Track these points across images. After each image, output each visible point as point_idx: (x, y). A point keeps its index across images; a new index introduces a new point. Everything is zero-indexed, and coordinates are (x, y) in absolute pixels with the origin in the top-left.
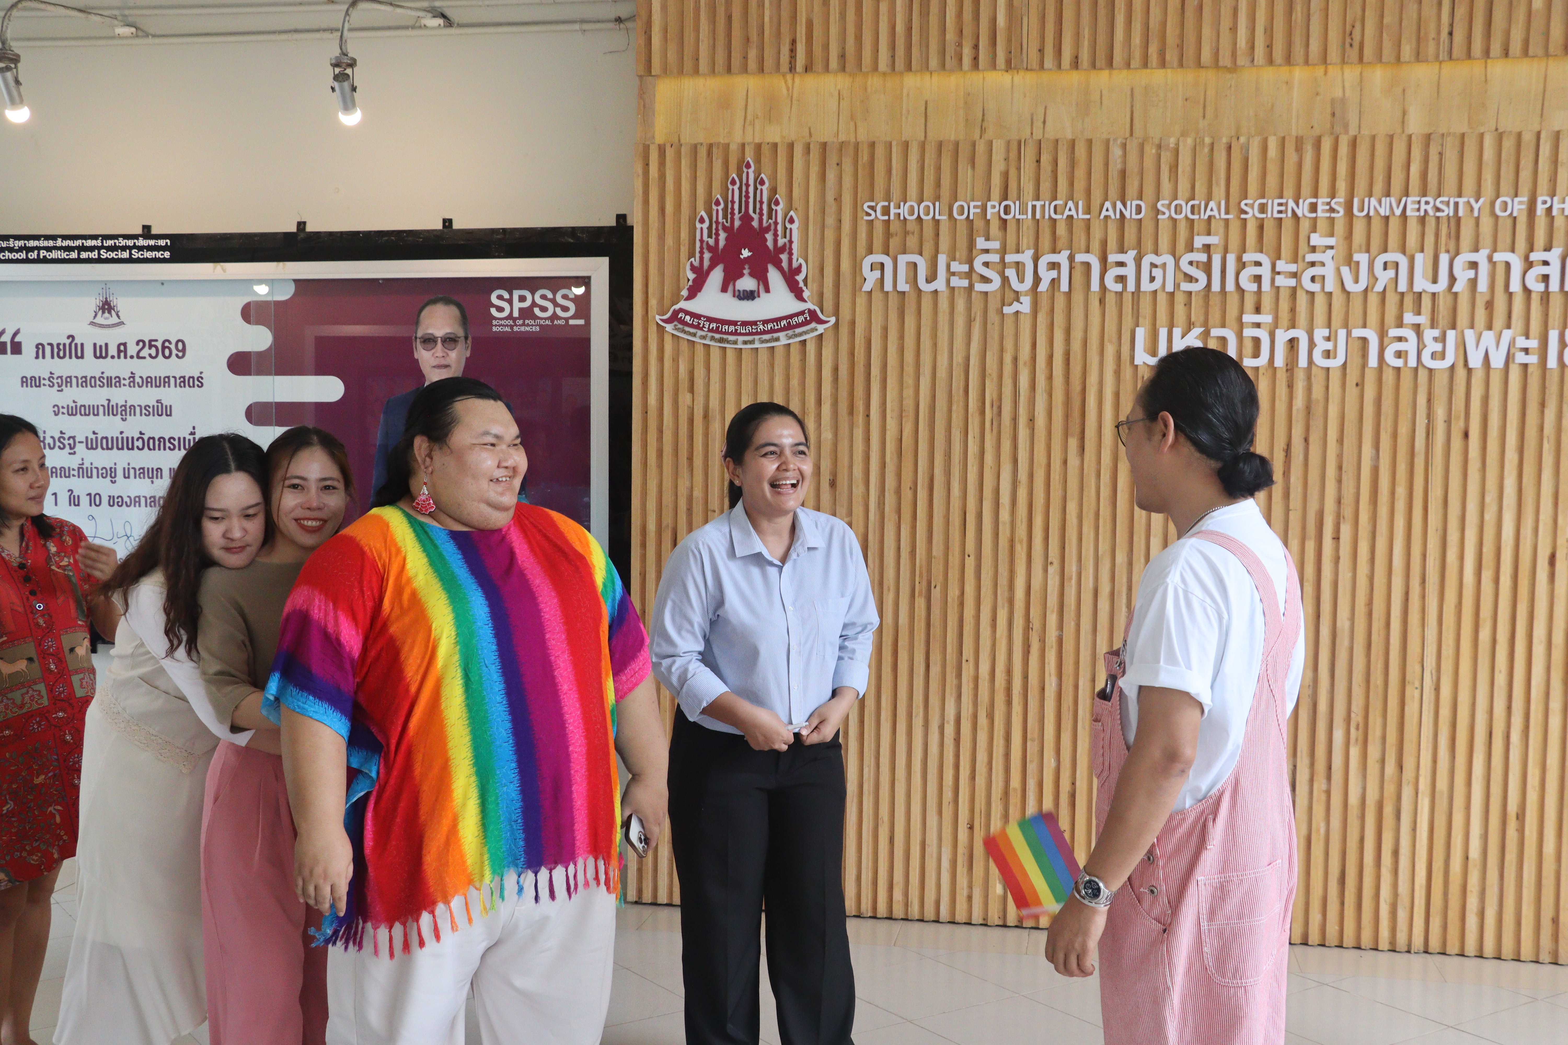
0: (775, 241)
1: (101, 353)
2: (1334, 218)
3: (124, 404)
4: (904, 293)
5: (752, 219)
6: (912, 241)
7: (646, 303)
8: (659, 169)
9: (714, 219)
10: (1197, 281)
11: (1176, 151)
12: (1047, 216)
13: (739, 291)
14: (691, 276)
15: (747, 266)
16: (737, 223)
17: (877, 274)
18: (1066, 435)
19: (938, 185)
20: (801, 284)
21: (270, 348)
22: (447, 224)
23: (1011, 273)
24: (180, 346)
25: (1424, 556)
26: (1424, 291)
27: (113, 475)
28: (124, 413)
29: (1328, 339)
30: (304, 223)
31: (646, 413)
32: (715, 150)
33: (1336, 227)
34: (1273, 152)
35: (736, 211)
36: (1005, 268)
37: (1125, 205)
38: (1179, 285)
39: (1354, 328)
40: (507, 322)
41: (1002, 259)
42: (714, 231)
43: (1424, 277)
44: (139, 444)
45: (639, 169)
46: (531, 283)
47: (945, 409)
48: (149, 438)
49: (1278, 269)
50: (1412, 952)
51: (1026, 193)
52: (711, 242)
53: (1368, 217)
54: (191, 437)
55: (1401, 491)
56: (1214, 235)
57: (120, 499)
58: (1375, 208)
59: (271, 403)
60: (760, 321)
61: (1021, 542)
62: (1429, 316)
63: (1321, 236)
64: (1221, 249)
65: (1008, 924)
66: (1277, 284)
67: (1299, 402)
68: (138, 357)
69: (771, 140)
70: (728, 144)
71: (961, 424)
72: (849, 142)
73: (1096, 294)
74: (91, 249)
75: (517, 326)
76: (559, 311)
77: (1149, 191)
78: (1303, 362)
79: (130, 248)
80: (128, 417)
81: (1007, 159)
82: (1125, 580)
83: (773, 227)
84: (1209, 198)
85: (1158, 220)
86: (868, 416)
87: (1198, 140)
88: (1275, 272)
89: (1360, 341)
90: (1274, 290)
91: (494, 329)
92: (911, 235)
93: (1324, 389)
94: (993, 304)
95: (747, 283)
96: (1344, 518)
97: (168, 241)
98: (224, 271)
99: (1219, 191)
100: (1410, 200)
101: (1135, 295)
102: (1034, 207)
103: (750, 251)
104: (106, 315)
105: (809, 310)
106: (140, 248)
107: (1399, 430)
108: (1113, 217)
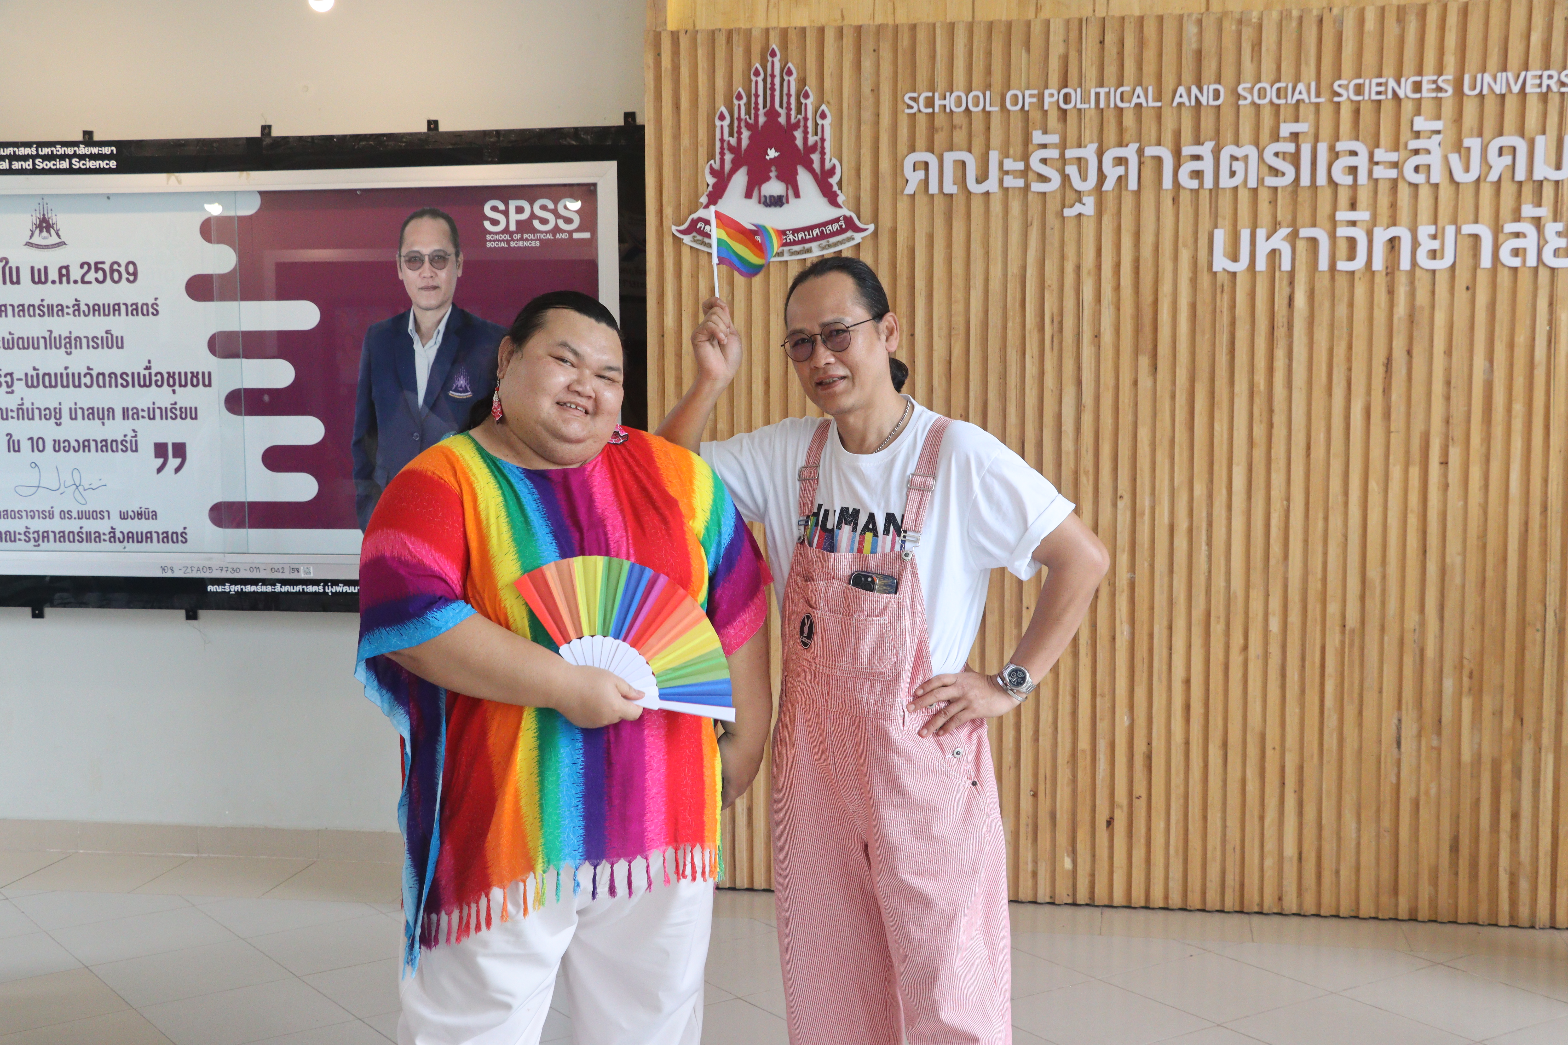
0: (805, 139)
1: (39, 277)
2: (1441, 98)
3: (68, 335)
4: (951, 195)
5: (779, 115)
6: (960, 137)
7: (660, 212)
8: (673, 60)
9: (736, 115)
10: (1283, 174)
11: (1260, 27)
12: (1112, 105)
13: (765, 196)
14: (711, 180)
15: (773, 169)
16: (762, 120)
17: (921, 174)
18: (1136, 352)
19: (988, 71)
20: (835, 188)
21: (234, 270)
22: (432, 126)
23: (1072, 170)
24: (131, 269)
25: (1546, 481)
26: (1546, 179)
27: (58, 416)
28: (68, 345)
29: (1434, 237)
30: (270, 127)
31: (663, 336)
32: (735, 37)
33: (1443, 109)
34: (1370, 24)
35: (761, 106)
36: (1064, 164)
37: (1201, 90)
38: (1263, 179)
39: (1465, 223)
40: (503, 237)
41: (1062, 155)
42: (736, 129)
43: (1546, 162)
44: (87, 380)
45: (650, 60)
46: (530, 192)
47: (1000, 326)
48: (99, 374)
49: (1376, 159)
50: (1537, 927)
51: (1088, 78)
52: (733, 141)
53: (1481, 95)
54: (147, 372)
55: (1518, 408)
56: (1303, 122)
57: (66, 444)
58: (1489, 85)
59: (237, 333)
60: (789, 230)
61: (1086, 473)
62: (1551, 208)
63: (1426, 120)
64: (1311, 138)
65: (1079, 902)
66: (1375, 176)
67: (1401, 310)
68: (83, 282)
69: (799, 25)
70: (750, 30)
71: (1018, 342)
72: (887, 25)
73: (1169, 192)
74: (25, 158)
75: (514, 241)
76: (561, 223)
77: (1228, 74)
78: (1405, 264)
79: (70, 157)
80: (73, 350)
81: (1066, 41)
82: (1204, 514)
83: (802, 124)
84: (1297, 79)
85: (1238, 106)
86: (913, 335)
87: (1284, 14)
88: (1373, 162)
89: (1471, 239)
90: (1372, 183)
91: (489, 245)
92: (958, 129)
93: (1429, 294)
94: (1053, 206)
95: (774, 187)
96: (1453, 439)
97: (114, 149)
98: (179, 182)
99: (1308, 72)
100: (1530, 74)
101: (1214, 192)
102: (1098, 95)
103: (777, 151)
104: (45, 234)
105: (845, 217)
106: (82, 157)
107: (1516, 339)
108: (1187, 104)
